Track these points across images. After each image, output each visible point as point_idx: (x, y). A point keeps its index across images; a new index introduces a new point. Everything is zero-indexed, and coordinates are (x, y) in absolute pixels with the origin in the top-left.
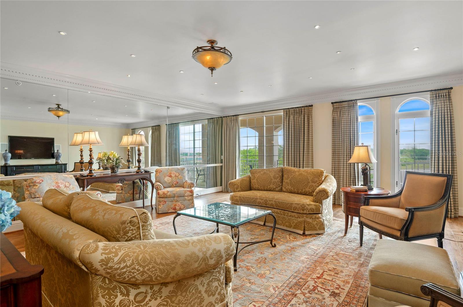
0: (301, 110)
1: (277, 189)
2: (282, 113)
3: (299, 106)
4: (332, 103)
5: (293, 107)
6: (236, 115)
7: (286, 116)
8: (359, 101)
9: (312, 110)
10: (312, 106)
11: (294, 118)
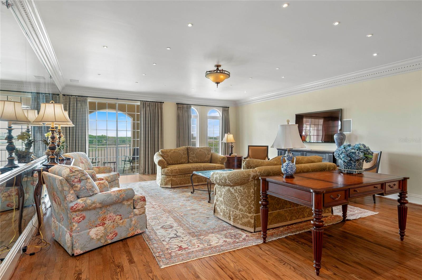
0: (155, 104)
1: (186, 162)
2: (139, 104)
3: (151, 101)
4: (177, 104)
5: (147, 100)
6: (84, 96)
7: (143, 107)
8: (192, 105)
9: (163, 105)
10: (163, 103)
11: (150, 109)
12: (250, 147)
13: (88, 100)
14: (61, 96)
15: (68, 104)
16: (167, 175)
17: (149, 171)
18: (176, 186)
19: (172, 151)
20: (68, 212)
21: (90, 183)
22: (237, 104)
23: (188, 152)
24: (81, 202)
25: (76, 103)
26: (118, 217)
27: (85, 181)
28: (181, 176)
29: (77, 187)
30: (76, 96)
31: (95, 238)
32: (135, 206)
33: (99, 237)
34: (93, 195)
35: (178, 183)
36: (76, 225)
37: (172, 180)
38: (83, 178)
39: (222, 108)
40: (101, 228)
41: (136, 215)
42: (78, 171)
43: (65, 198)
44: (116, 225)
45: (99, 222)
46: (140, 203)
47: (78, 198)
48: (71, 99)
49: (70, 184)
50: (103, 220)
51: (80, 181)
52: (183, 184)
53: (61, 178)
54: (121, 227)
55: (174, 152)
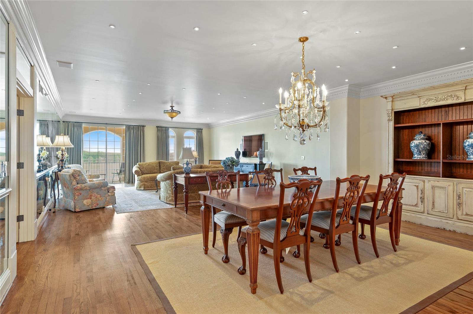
0: (138, 127)
1: (158, 172)
2: (124, 127)
3: (137, 125)
4: (157, 127)
5: (131, 125)
6: (80, 122)
7: (127, 130)
8: (170, 128)
9: (145, 128)
10: (145, 126)
11: (134, 132)
12: (210, 161)
13: (83, 125)
14: (61, 122)
15: (67, 127)
16: (141, 181)
17: (132, 181)
18: (148, 189)
19: (147, 164)
20: (73, 190)
21: (84, 177)
22: (209, 126)
23: (160, 165)
24: (79, 186)
25: (73, 127)
26: (99, 195)
27: (81, 176)
28: (151, 181)
29: (77, 178)
30: (73, 122)
31: (86, 205)
32: (109, 191)
33: (88, 204)
34: (85, 183)
35: (149, 187)
36: (77, 197)
37: (144, 184)
38: (80, 174)
39: (196, 130)
40: (90, 200)
41: (109, 196)
42: (78, 171)
43: (72, 183)
44: (97, 199)
45: (88, 197)
46: (112, 189)
47: (78, 184)
48: (69, 125)
49: (74, 177)
50: (90, 196)
51: (79, 176)
52: (153, 187)
53: (69, 174)
54: (101, 201)
55: (149, 165)
